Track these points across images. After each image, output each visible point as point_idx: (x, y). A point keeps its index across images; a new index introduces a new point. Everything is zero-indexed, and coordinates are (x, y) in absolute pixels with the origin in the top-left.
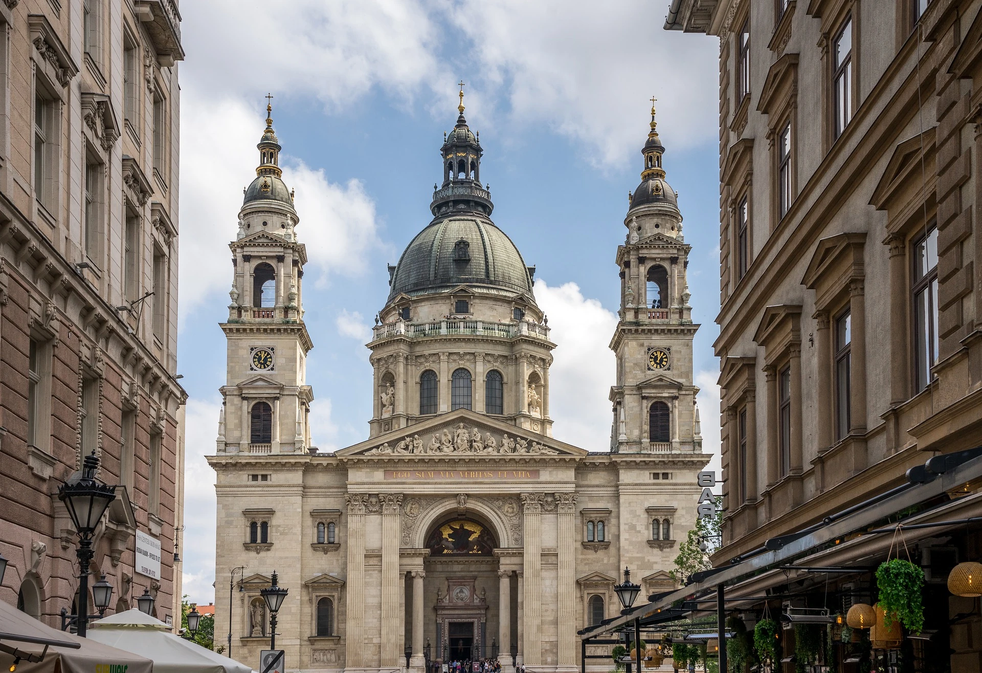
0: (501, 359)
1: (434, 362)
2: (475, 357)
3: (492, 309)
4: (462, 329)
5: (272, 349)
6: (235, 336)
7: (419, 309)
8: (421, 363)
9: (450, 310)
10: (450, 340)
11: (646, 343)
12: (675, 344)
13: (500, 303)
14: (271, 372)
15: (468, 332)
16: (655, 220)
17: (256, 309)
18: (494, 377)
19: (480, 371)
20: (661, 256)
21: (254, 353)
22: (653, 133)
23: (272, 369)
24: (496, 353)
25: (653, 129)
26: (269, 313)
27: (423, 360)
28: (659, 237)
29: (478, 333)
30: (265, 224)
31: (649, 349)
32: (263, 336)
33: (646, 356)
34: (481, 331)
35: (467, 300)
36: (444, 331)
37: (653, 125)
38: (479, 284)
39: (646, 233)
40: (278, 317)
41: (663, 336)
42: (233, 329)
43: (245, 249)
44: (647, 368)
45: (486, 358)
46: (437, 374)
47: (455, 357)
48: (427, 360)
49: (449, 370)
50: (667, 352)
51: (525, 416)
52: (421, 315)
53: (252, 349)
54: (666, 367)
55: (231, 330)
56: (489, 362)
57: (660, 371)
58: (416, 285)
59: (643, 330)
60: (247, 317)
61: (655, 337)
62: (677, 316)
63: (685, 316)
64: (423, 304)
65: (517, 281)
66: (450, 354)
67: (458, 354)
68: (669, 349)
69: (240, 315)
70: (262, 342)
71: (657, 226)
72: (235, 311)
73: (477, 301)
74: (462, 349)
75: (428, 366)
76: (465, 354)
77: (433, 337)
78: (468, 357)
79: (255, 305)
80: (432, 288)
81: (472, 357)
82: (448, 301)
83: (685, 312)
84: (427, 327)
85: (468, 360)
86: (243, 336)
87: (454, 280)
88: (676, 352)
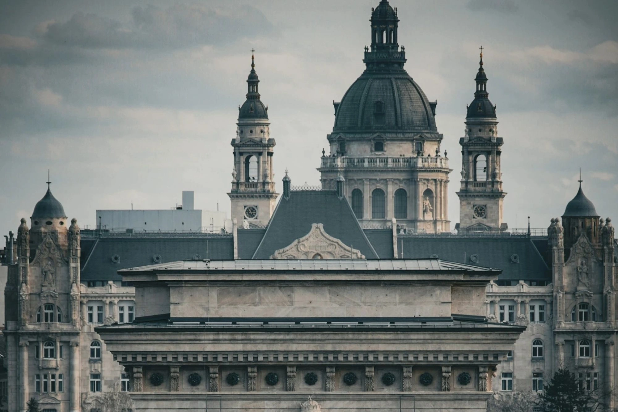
0: (405, 181)
1: (360, 184)
2: (387, 182)
3: (399, 147)
4: (378, 163)
5: (256, 207)
6: (236, 200)
7: (351, 146)
8: (352, 184)
9: (371, 148)
10: (370, 171)
11: (472, 202)
12: (489, 203)
13: (405, 142)
14: (256, 220)
15: (382, 165)
16: (479, 127)
17: (247, 183)
18: (401, 194)
19: (391, 190)
20: (481, 150)
21: (246, 209)
22: (481, 69)
23: (256, 218)
24: (402, 178)
25: (481, 67)
26: (255, 185)
27: (353, 182)
28: (480, 138)
29: (388, 166)
30: (251, 132)
31: (474, 206)
32: (251, 199)
33: (472, 210)
34: (390, 164)
35: (382, 142)
36: (366, 164)
37: (481, 63)
38: (390, 131)
39: (474, 135)
40: (259, 188)
41: (482, 199)
42: (235, 195)
43: (241, 148)
44: (472, 217)
45: (395, 182)
46: (362, 192)
47: (374, 182)
48: (356, 183)
49: (370, 190)
50: (484, 207)
51: (420, 221)
52: (352, 150)
53: (245, 207)
54: (484, 216)
55: (233, 196)
56: (396, 184)
57: (480, 219)
58: (349, 128)
59: (470, 196)
60: (242, 188)
61: (477, 199)
62: (490, 186)
63: (495, 186)
64: (354, 143)
65: (418, 122)
66: (370, 179)
67: (376, 179)
68: (485, 206)
69: (238, 187)
70: (251, 203)
71: (480, 130)
72: (235, 185)
73: (389, 142)
74: (379, 176)
75: (356, 186)
76: (381, 180)
77: (359, 168)
78: (382, 181)
79: (246, 181)
80: (359, 133)
81: (385, 182)
82: (369, 143)
83: (495, 184)
84: (356, 161)
85: (382, 183)
86: (240, 199)
87: (374, 128)
88: (489, 207)
